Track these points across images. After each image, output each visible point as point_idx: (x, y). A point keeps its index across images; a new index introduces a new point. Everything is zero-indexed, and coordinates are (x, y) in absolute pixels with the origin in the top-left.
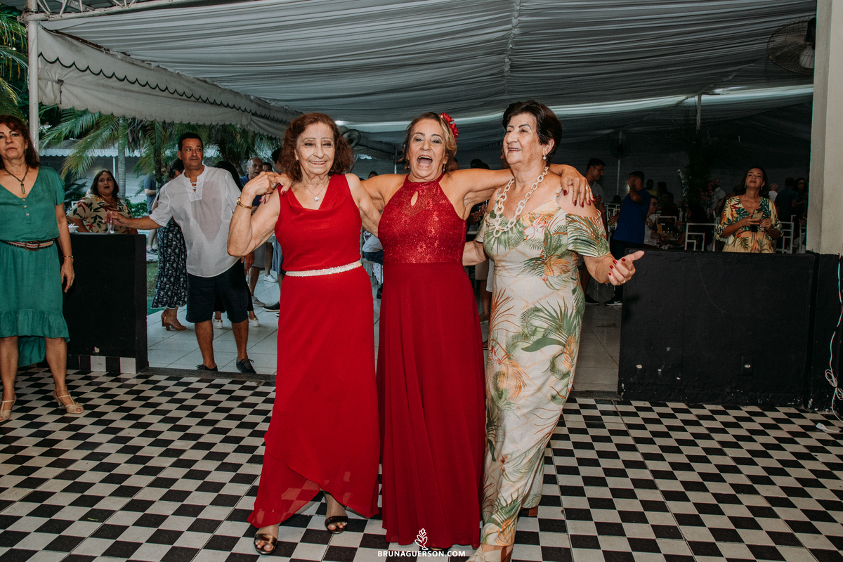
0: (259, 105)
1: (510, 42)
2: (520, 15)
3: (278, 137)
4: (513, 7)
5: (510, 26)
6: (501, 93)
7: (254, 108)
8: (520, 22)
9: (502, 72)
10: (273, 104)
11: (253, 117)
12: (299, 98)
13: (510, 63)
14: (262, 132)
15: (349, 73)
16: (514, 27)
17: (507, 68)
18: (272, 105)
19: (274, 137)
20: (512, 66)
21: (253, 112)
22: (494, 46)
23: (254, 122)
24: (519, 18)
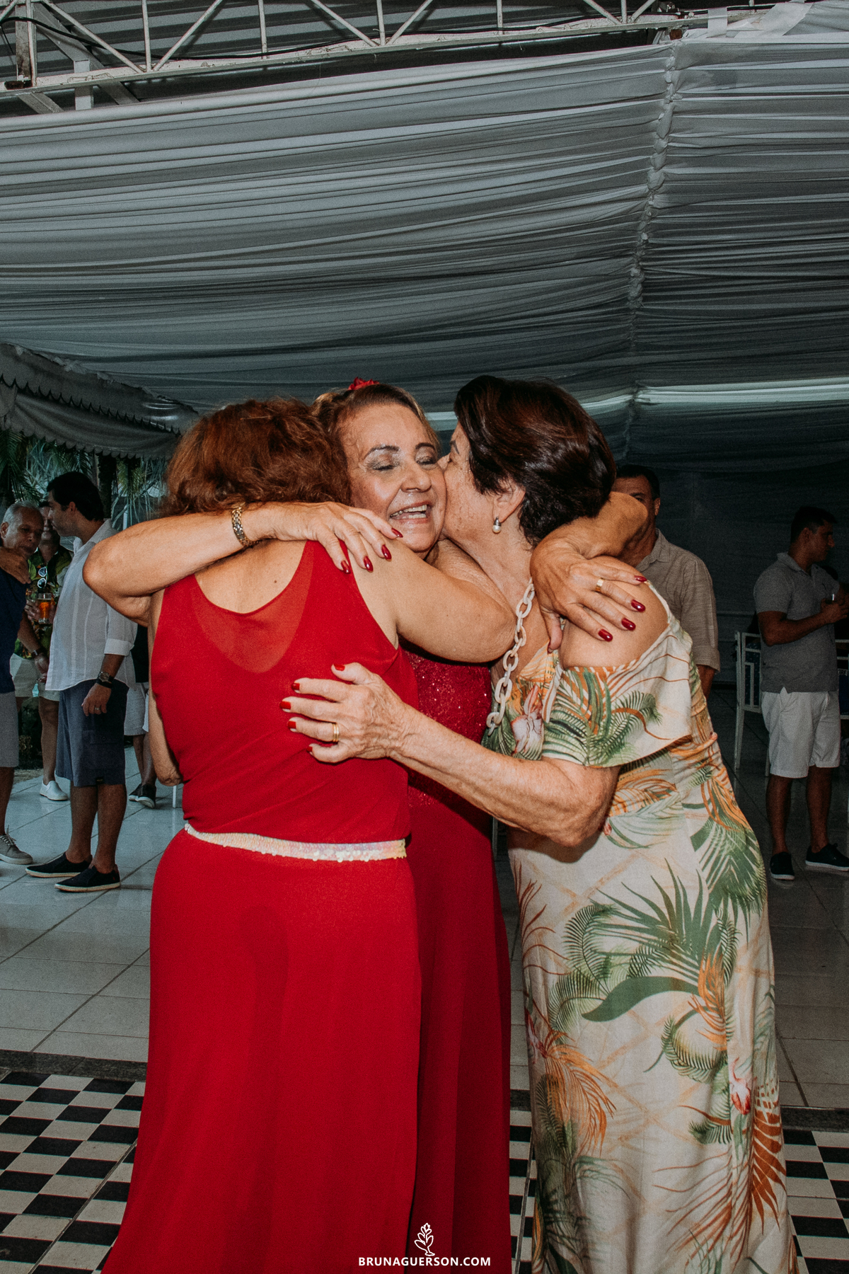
0: (36, 369)
1: (643, 225)
2: (668, 162)
3: (80, 447)
4: (651, 141)
5: (642, 188)
6: (620, 349)
7: (23, 375)
8: (668, 179)
9: (624, 299)
10: (70, 366)
11: (20, 398)
12: (134, 353)
13: (642, 277)
14: (40, 433)
15: (255, 297)
16: (654, 191)
17: (634, 291)
18: (67, 369)
19: (70, 445)
20: (646, 286)
21: (21, 383)
22: (599, 237)
23: (22, 409)
24: (665, 169)
